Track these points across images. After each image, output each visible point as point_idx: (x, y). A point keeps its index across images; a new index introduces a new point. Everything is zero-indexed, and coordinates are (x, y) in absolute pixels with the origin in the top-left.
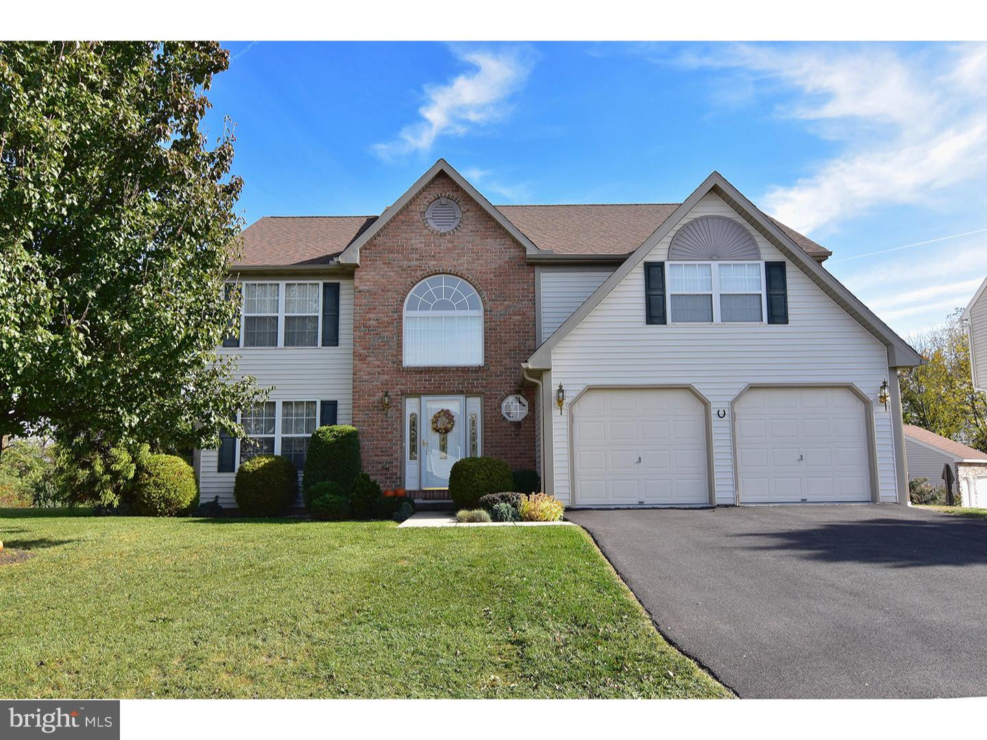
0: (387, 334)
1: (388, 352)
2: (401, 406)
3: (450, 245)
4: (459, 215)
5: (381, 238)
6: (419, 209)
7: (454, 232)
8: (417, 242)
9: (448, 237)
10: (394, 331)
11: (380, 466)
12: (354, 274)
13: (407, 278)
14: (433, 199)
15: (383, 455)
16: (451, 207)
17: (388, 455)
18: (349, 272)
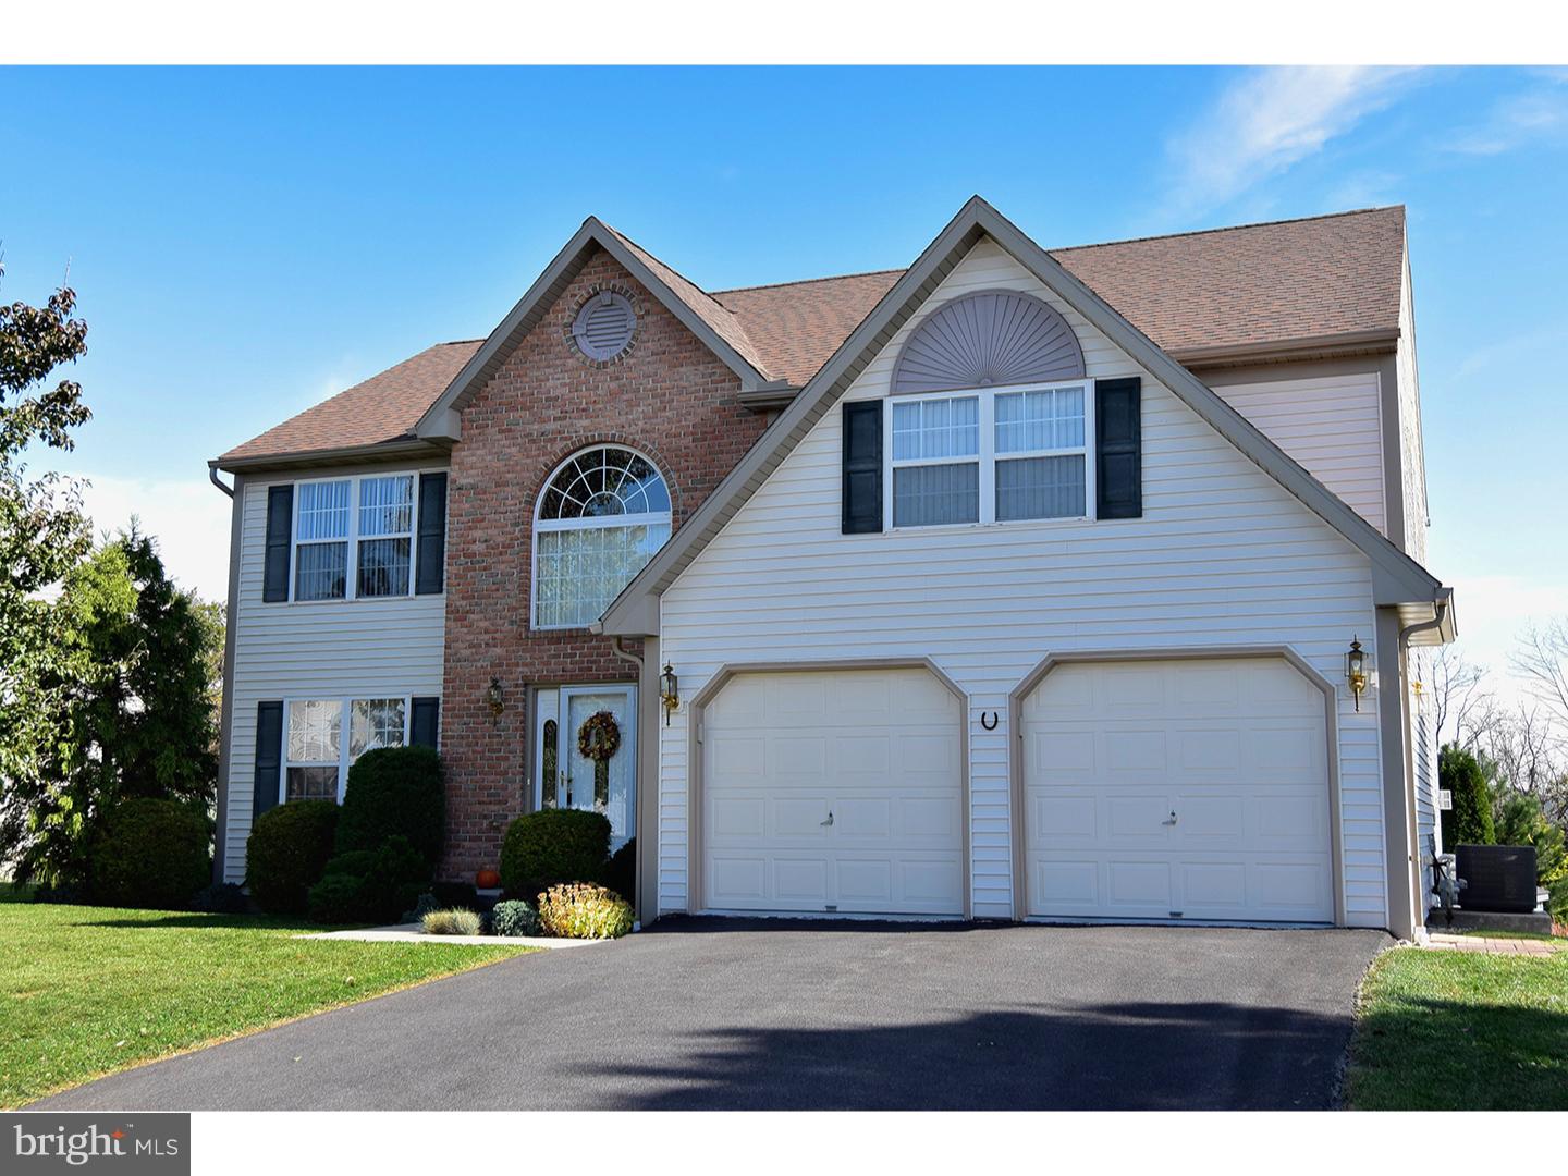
0: (503, 567)
1: (503, 601)
2: (525, 707)
3: (613, 385)
4: (632, 324)
5: (496, 382)
6: (562, 318)
7: (621, 359)
8: (556, 385)
9: (611, 369)
10: (513, 561)
11: (485, 823)
12: (450, 455)
13: (539, 455)
14: (586, 296)
15: (490, 803)
16: (621, 309)
17: (499, 802)
18: (441, 449)
